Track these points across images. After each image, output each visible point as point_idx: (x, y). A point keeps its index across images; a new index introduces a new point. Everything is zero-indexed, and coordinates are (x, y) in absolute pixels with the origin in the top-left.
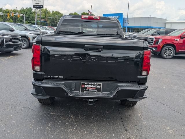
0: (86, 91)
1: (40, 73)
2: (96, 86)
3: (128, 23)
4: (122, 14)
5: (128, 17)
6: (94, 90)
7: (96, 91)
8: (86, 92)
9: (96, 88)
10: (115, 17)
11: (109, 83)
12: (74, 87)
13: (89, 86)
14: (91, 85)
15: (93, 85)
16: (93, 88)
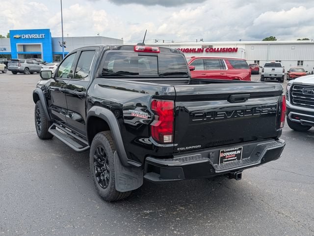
0: (225, 161)
1: (172, 145)
2: (235, 153)
3: (65, 47)
4: (48, 30)
5: (64, 37)
6: (234, 158)
7: (235, 159)
8: (226, 163)
9: (236, 155)
10: (35, 35)
11: (249, 144)
12: (213, 158)
13: (228, 154)
14: (231, 151)
15: (233, 151)
16: (232, 156)
